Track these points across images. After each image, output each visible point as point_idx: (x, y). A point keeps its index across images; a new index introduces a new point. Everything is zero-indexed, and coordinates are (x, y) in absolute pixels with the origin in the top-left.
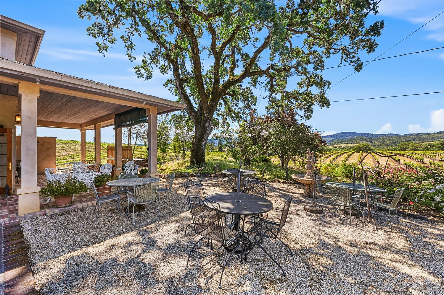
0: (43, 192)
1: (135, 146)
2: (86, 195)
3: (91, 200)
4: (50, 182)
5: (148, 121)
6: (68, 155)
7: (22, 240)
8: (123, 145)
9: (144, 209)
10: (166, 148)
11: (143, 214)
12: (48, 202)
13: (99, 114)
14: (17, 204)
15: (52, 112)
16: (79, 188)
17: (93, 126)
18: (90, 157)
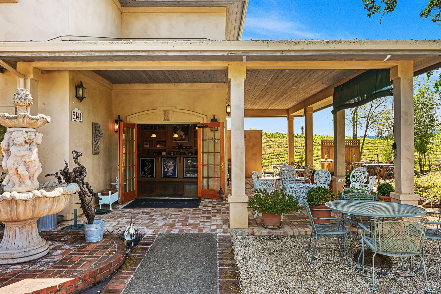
0: (251, 203)
1: (364, 140)
2: (297, 216)
3: (304, 225)
4: (257, 191)
5: (394, 92)
6: (273, 153)
7: (234, 262)
8: (346, 138)
9: (391, 264)
10: (428, 143)
11: (390, 274)
12: (255, 216)
13: (311, 90)
14: (228, 213)
15: (258, 97)
16: (288, 205)
17: (303, 110)
18: (300, 157)
